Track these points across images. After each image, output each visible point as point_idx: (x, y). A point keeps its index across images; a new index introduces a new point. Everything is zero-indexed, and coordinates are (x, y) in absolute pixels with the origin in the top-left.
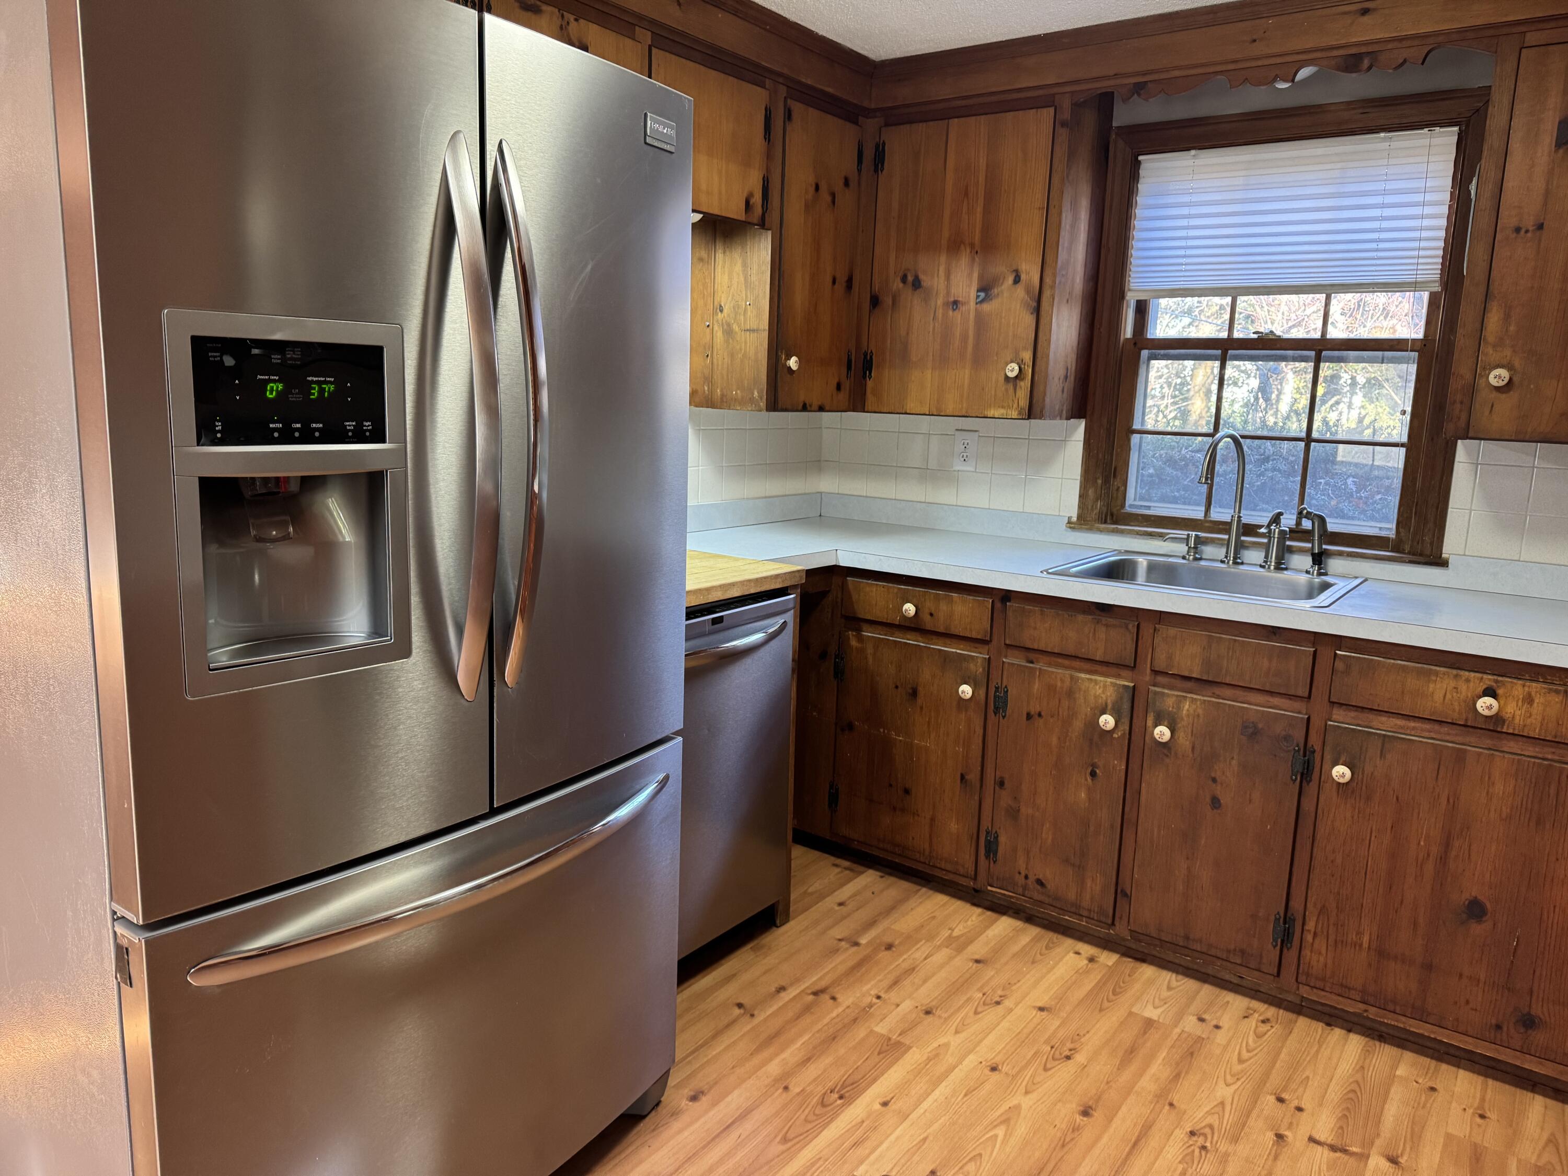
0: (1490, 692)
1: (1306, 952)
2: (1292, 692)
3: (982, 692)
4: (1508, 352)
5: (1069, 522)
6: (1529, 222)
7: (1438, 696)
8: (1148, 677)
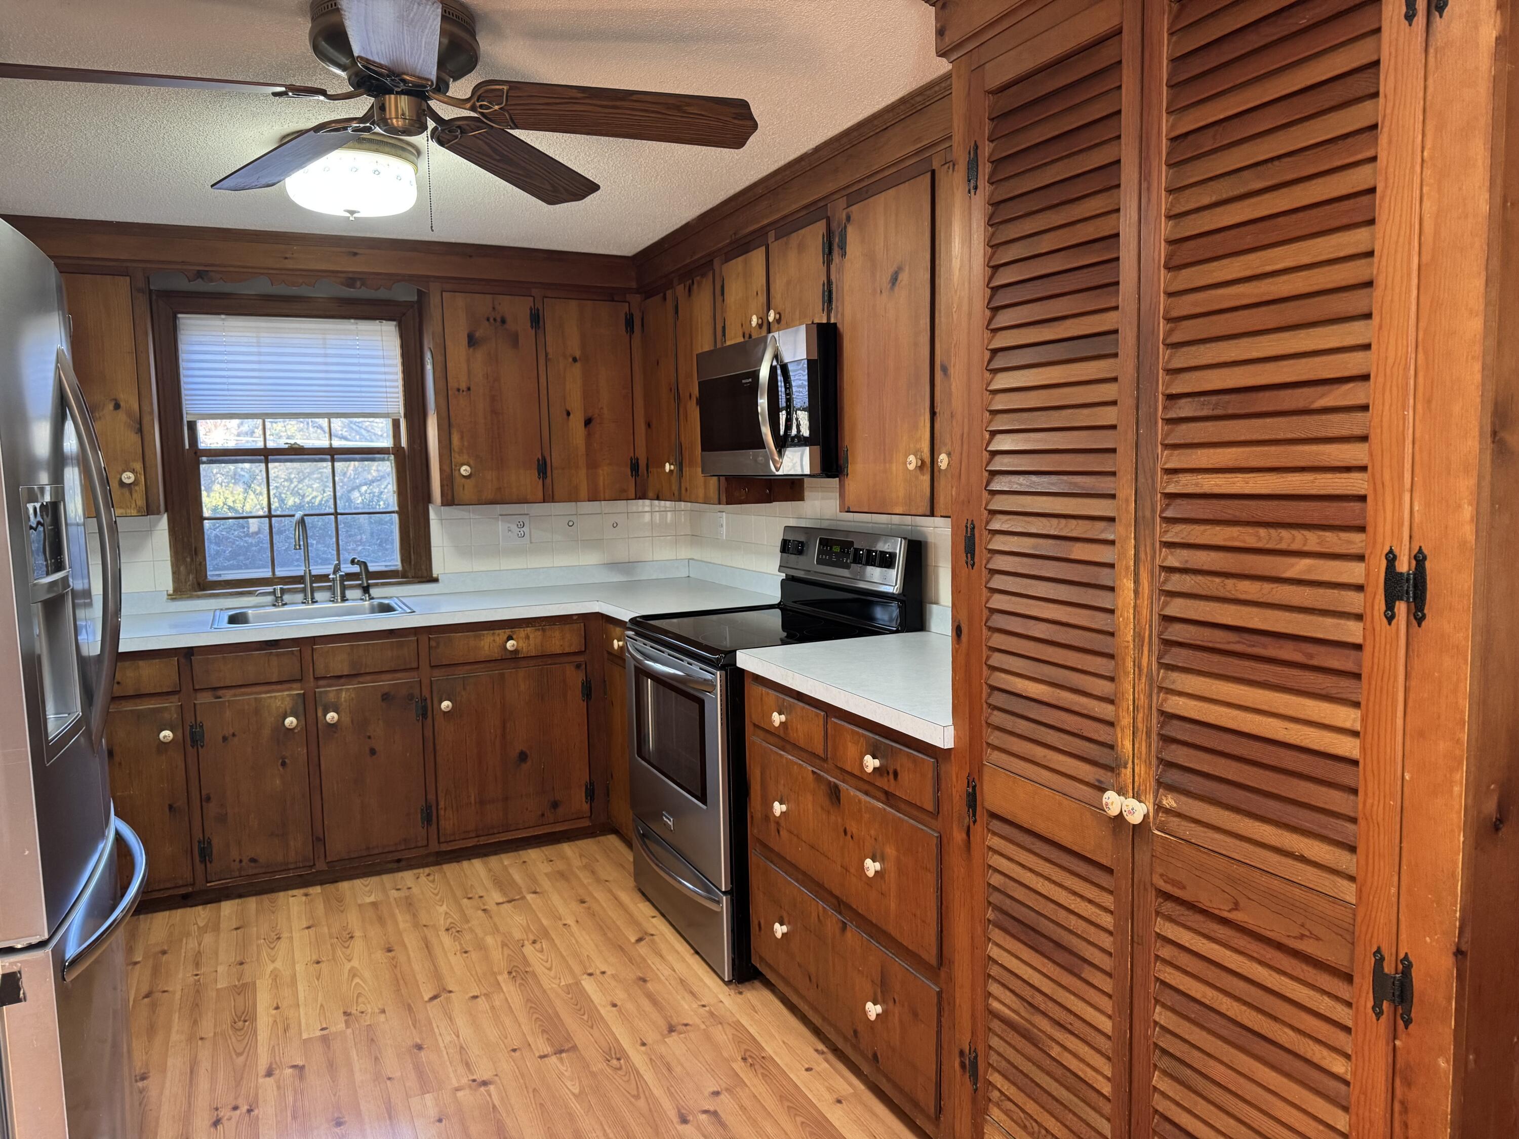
0: (510, 638)
1: (442, 822)
2: (408, 667)
3: (180, 734)
4: (465, 457)
5: (169, 595)
6: (463, 386)
7: (486, 648)
8: (312, 683)
